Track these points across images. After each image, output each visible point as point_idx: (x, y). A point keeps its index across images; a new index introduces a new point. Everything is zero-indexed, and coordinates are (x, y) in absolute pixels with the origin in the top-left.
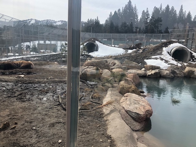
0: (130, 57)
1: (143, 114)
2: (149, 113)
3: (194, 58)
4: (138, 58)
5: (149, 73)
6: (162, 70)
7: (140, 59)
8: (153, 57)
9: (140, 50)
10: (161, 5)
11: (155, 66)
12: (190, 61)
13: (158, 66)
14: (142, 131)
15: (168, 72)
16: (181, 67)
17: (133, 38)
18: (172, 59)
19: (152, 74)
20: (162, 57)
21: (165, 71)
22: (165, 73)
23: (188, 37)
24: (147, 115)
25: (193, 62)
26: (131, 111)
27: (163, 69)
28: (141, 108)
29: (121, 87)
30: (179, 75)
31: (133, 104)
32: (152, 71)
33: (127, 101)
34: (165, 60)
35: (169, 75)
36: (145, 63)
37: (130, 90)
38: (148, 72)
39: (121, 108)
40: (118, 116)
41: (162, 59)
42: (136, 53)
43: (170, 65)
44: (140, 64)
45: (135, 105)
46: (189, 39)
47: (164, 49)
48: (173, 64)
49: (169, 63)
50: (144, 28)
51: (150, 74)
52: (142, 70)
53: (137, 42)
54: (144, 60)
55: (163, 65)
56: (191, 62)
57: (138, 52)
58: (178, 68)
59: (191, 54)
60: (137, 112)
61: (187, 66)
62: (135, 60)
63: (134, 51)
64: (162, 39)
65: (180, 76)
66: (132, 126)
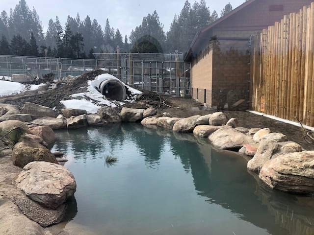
0: (35, 98)
1: (59, 193)
2: (70, 189)
3: (131, 95)
4: (50, 97)
5: (70, 121)
6: (89, 116)
7: (53, 100)
8: (74, 95)
9: (53, 84)
10: (78, 14)
11: (78, 111)
12: (126, 98)
13: (84, 109)
14: (60, 222)
15: (98, 117)
16: (116, 108)
17: (38, 65)
18: (103, 98)
19: (74, 123)
20: (88, 94)
21: (94, 116)
22: (95, 120)
23: (120, 66)
24: (67, 193)
25: (130, 101)
26: (38, 193)
27: (90, 114)
28: (55, 184)
29: (17, 153)
30: (114, 120)
31: (42, 180)
32: (74, 118)
33: (29, 177)
34: (92, 100)
35: (100, 122)
36: (62, 106)
37: (36, 156)
38: (68, 120)
39: (19, 192)
40: (11, 209)
41: (88, 99)
42: (46, 90)
43: (100, 106)
44: (53, 109)
45: (46, 181)
46: (122, 68)
47: (90, 82)
48: (105, 105)
49: (99, 103)
50: (57, 49)
51: (71, 123)
52: (57, 117)
53: (46, 71)
54: (60, 102)
55: (91, 108)
56: (128, 101)
57: (50, 87)
58: (111, 110)
59: (127, 89)
60: (49, 193)
61: (124, 106)
62: (45, 102)
63: (42, 87)
64: (85, 66)
65: (116, 121)
66: (41, 220)
